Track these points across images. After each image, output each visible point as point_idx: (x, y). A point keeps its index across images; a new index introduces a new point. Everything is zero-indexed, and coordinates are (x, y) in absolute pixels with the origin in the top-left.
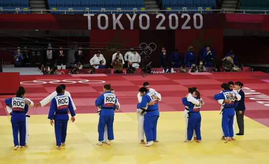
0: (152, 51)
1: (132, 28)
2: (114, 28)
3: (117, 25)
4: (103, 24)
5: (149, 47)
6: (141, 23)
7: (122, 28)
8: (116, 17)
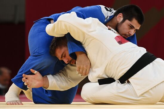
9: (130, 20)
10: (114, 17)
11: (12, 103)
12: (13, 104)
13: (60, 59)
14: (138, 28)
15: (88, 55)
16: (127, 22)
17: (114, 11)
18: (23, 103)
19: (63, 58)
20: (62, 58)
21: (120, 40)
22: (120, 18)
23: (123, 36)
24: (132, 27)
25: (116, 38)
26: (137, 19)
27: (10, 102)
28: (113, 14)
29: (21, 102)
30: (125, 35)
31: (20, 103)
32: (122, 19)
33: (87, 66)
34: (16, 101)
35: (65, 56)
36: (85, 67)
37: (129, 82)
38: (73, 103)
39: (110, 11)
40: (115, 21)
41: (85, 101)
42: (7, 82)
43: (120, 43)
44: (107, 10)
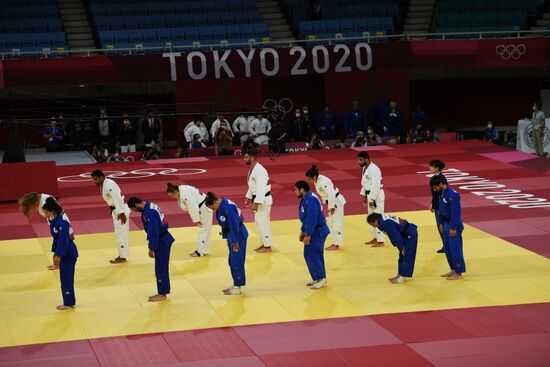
0: (285, 112)
1: (248, 73)
2: (218, 76)
3: (222, 69)
4: (197, 70)
5: (280, 106)
6: (263, 64)
7: (230, 74)
8: (220, 57)
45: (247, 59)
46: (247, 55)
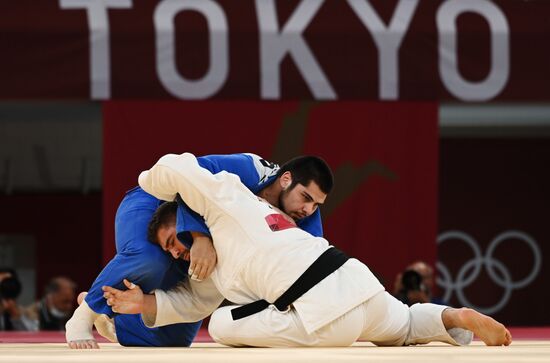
0: (509, 285)
1: (389, 86)
2: (270, 88)
3: (288, 66)
4: (193, 61)
5: (490, 262)
6: (448, 54)
7: (320, 86)
8: (283, 16)
9: (305, 184)
10: (275, 179)
11: (78, 346)
12: (80, 348)
13: (165, 249)
14: (321, 201)
15: (214, 243)
16: (300, 187)
17: (278, 168)
18: (99, 344)
19: (170, 246)
20: (167, 246)
21: (275, 223)
22: (286, 181)
23: (293, 214)
24: (308, 198)
25: (267, 218)
26: (317, 183)
27: (75, 342)
28: (274, 173)
29: (96, 342)
30: (296, 213)
31: (93, 344)
32: (290, 183)
33: (210, 262)
34: (87, 341)
35: (173, 244)
36: (206, 262)
37: (293, 308)
38: (193, 345)
39: (272, 167)
40: (278, 186)
41: (214, 342)
42: (69, 306)
43: (275, 227)
44: (265, 165)
45: (389, 35)
46: (386, 15)
